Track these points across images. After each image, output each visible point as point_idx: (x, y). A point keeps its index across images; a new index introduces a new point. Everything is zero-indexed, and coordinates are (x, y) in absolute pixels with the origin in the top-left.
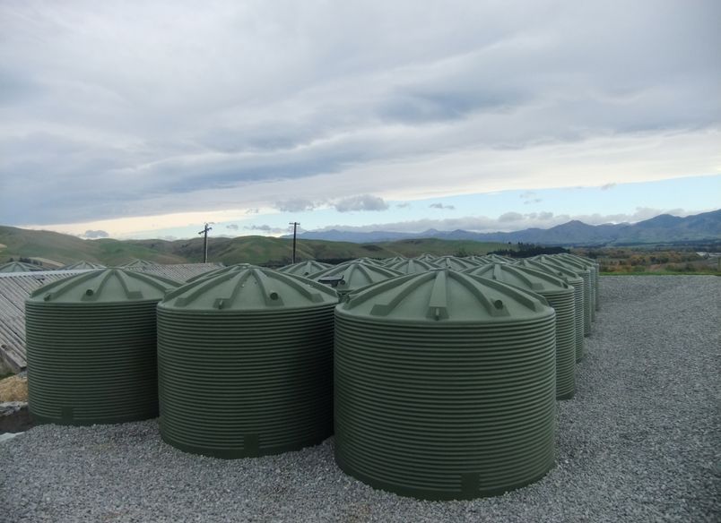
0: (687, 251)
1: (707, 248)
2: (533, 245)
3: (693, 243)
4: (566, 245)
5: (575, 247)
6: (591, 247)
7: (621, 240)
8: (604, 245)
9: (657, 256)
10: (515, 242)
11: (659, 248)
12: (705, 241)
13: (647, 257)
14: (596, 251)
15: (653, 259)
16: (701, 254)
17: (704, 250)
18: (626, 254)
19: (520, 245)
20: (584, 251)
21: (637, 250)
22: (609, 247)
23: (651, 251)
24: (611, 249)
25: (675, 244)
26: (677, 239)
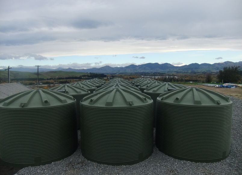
0: (139, 75)
1: (144, 74)
2: (95, 73)
3: (140, 73)
4: (105, 73)
5: (107, 74)
6: (112, 74)
7: (121, 72)
8: (116, 73)
9: (131, 77)
10: (89, 72)
11: (131, 74)
12: (143, 72)
13: (129, 77)
14: (114, 75)
15: (130, 78)
16: (142, 76)
17: (143, 75)
18: (123, 76)
19: (90, 73)
20: (110, 75)
21: (125, 75)
22: (117, 74)
23: (129, 75)
24: (118, 75)
25: (136, 73)
26: (136, 72)
